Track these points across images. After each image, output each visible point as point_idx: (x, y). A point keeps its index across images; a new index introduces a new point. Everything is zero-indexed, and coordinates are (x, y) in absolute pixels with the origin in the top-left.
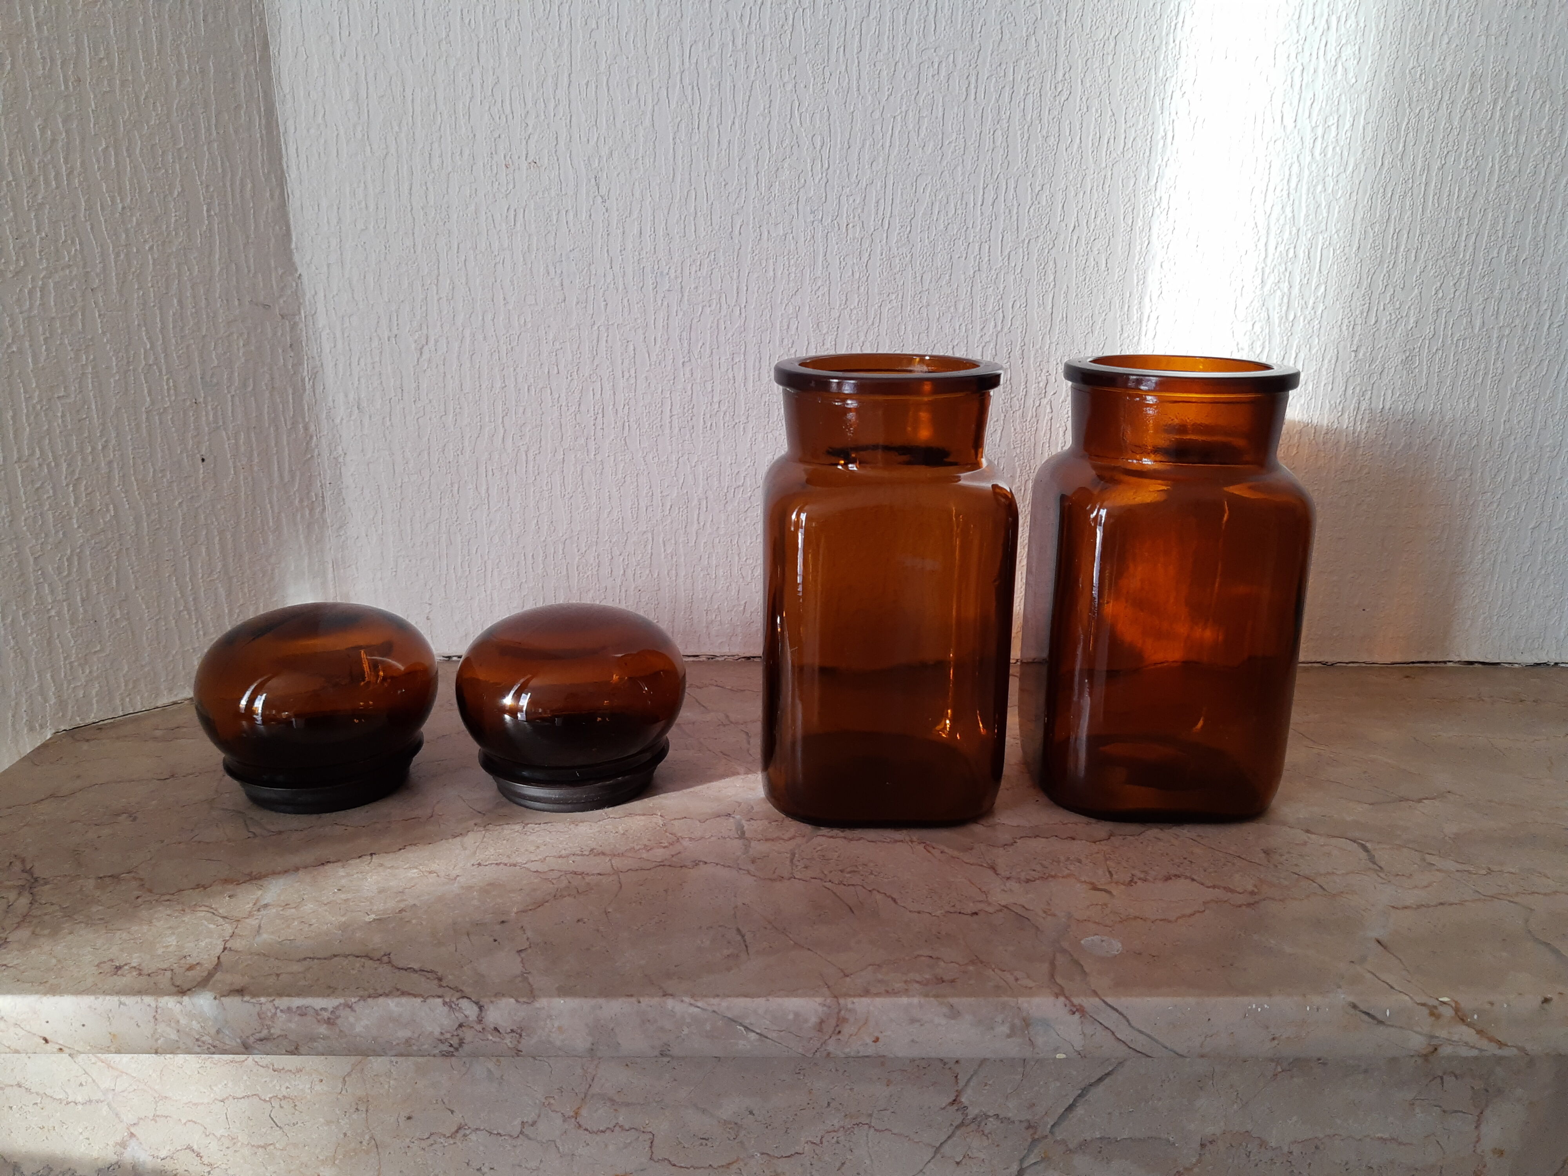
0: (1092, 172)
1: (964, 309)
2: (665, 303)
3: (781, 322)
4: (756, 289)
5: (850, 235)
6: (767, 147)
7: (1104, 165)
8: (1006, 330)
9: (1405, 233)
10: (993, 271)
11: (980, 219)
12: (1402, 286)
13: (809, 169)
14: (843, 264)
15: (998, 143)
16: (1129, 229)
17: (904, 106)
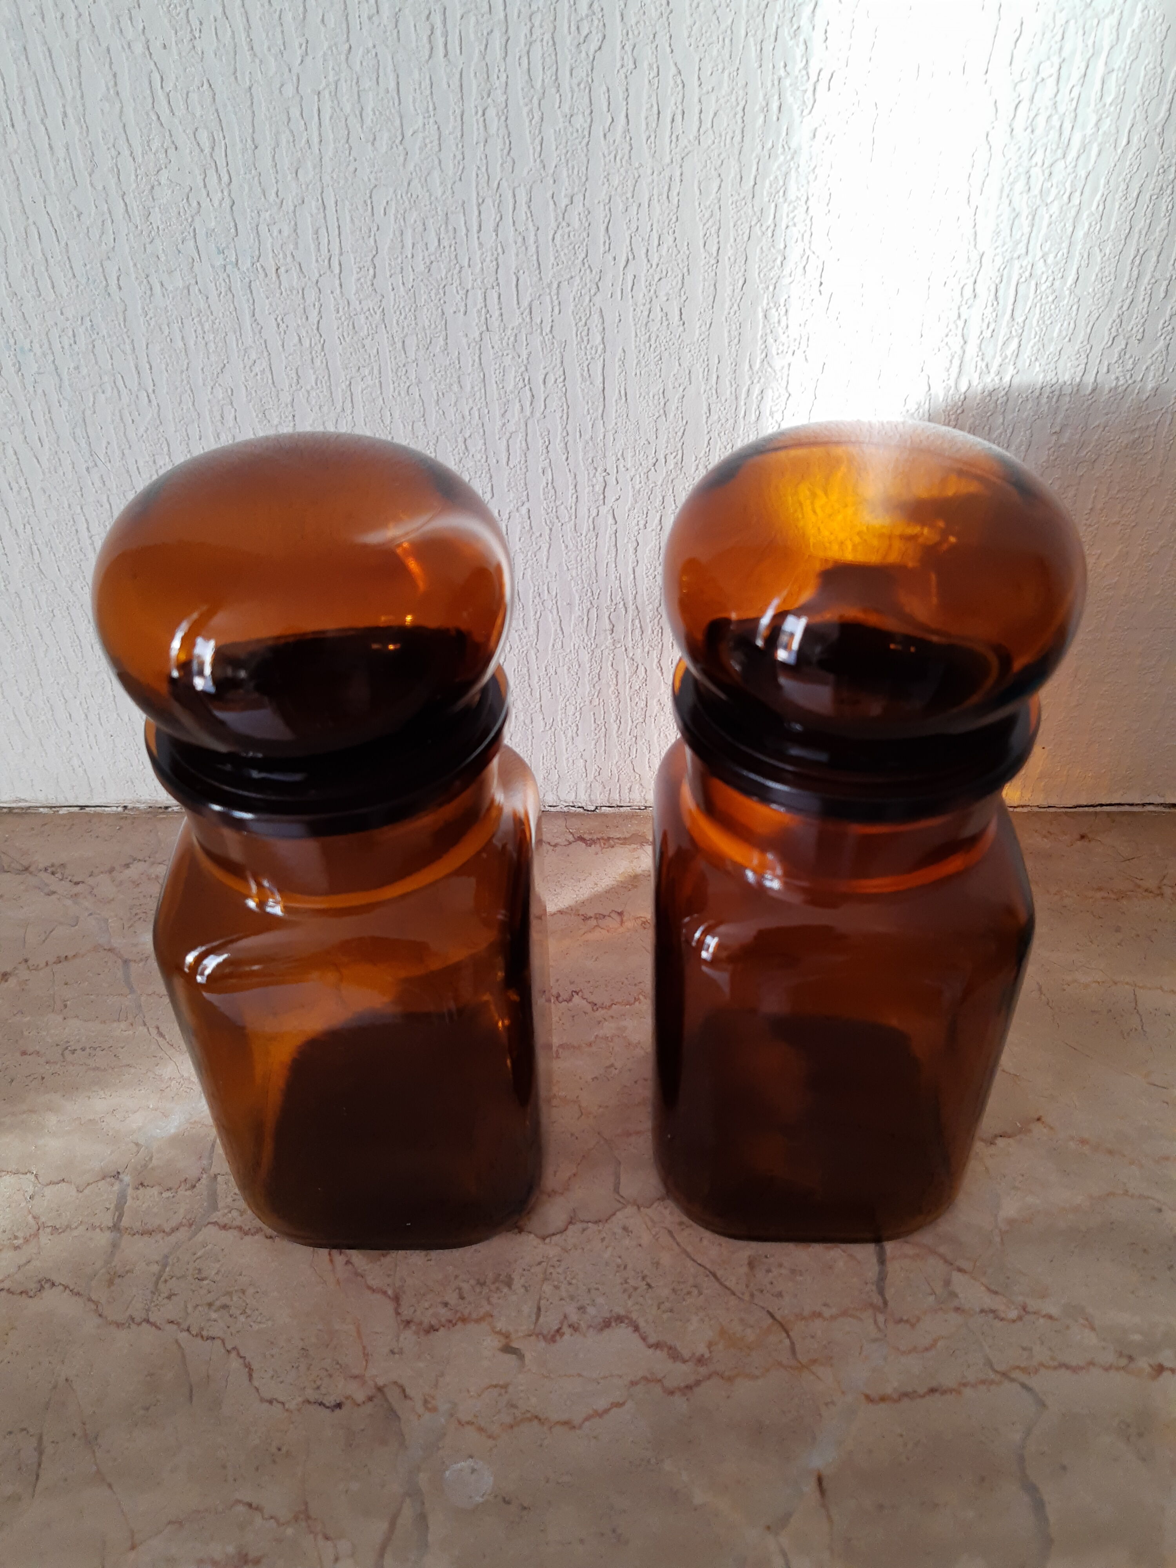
0: (649, 172)
1: (473, 388)
2: (40, 391)
3: (211, 411)
4: (164, 366)
5: (285, 284)
6: (127, 153)
7: (667, 160)
8: (538, 414)
9: (1154, 254)
10: (509, 332)
11: (479, 253)
12: (1139, 337)
13: (202, 185)
14: (283, 326)
15: (493, 130)
16: (713, 261)
17: (331, 73)
